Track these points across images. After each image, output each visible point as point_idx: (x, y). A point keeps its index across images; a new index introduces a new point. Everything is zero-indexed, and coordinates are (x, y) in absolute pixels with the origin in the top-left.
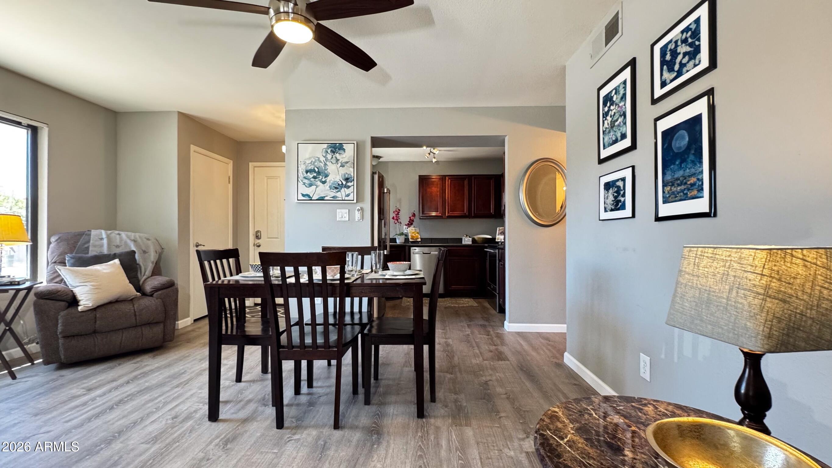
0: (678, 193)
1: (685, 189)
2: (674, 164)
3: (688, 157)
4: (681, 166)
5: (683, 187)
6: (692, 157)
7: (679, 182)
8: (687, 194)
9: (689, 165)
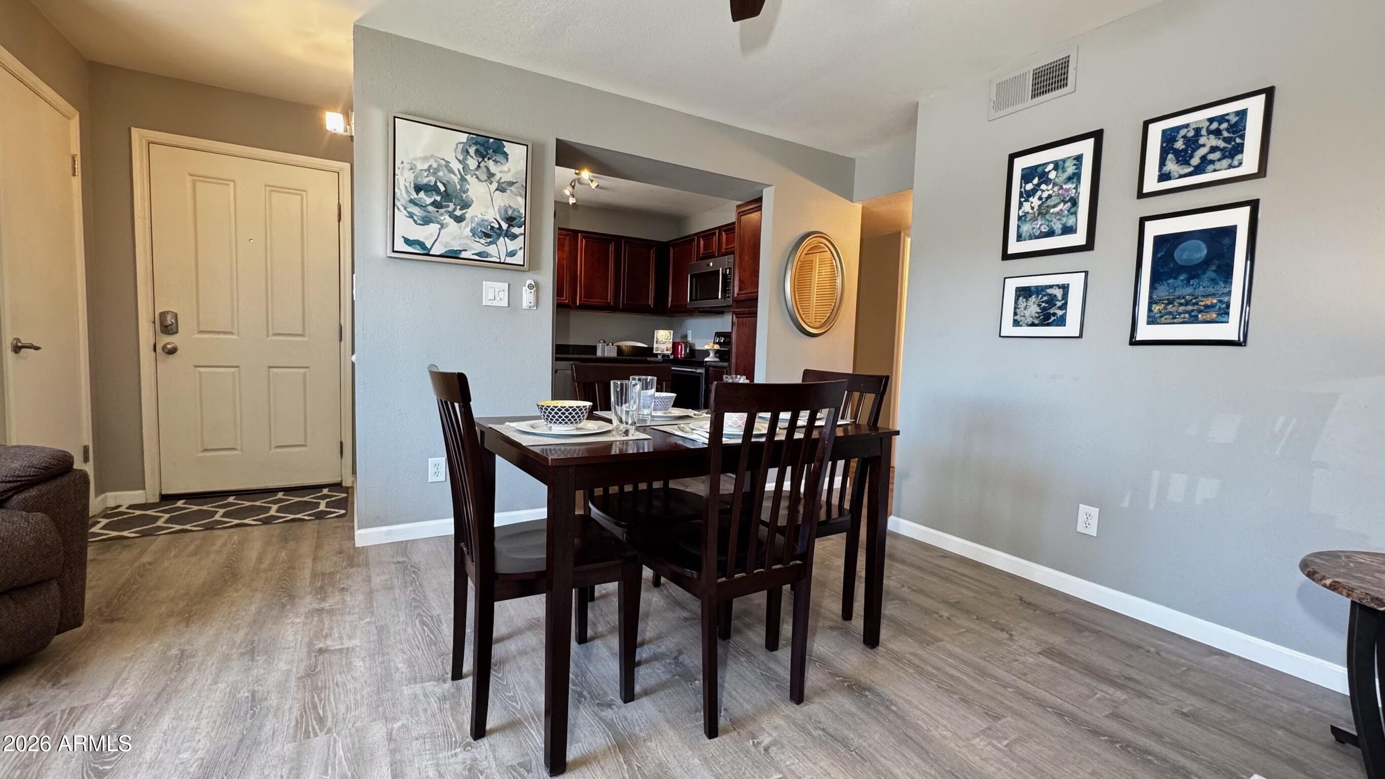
0: (1180, 314)
1: (1193, 311)
2: (1175, 278)
3: (1204, 273)
4: (1189, 282)
5: (1190, 308)
6: (1210, 274)
7: (1183, 301)
8: (1197, 316)
9: (1206, 283)
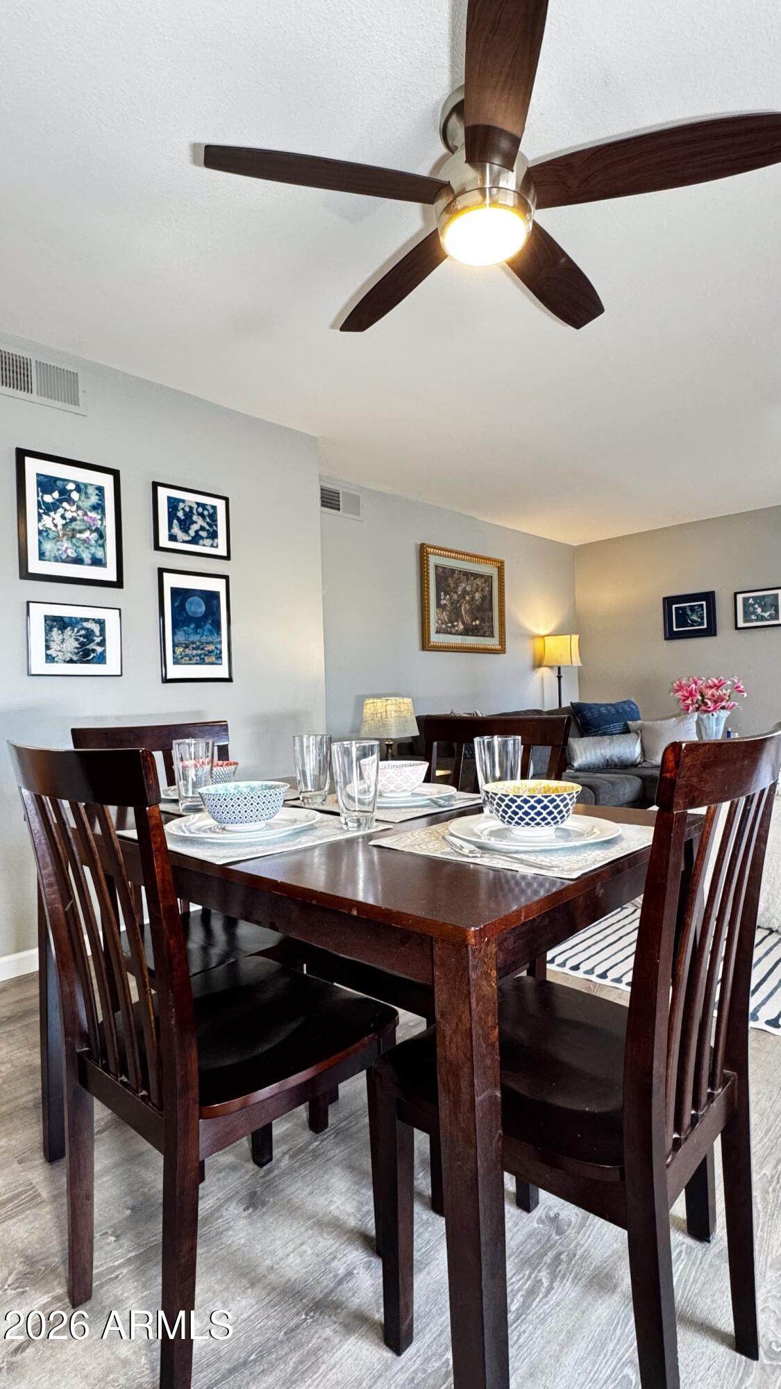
0: (194, 656)
1: (201, 654)
2: (188, 626)
3: (205, 625)
4: (197, 631)
5: (199, 652)
6: (208, 626)
7: (194, 646)
8: (204, 659)
9: (206, 633)
